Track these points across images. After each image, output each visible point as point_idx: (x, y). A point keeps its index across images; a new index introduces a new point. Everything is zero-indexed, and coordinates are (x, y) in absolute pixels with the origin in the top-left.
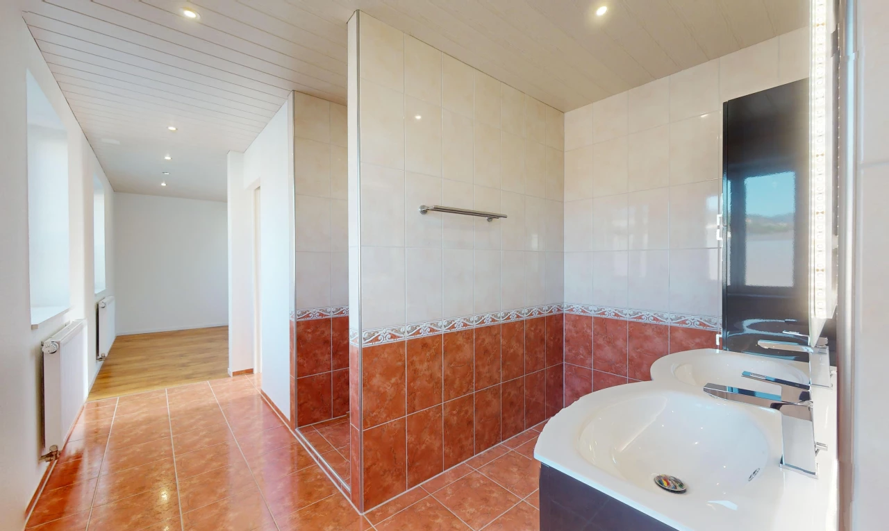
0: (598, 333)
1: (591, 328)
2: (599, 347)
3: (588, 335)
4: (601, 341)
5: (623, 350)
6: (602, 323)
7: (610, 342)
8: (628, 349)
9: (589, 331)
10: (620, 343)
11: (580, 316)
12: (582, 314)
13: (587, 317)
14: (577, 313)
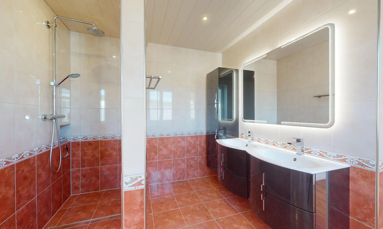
0: (160, 144)
1: (157, 143)
2: (160, 150)
3: (156, 146)
4: (161, 147)
5: (171, 149)
6: (162, 139)
7: (165, 147)
8: (173, 148)
9: (156, 144)
10: (169, 146)
11: (152, 138)
12: (153, 137)
13: (155, 138)
14: (150, 137)
